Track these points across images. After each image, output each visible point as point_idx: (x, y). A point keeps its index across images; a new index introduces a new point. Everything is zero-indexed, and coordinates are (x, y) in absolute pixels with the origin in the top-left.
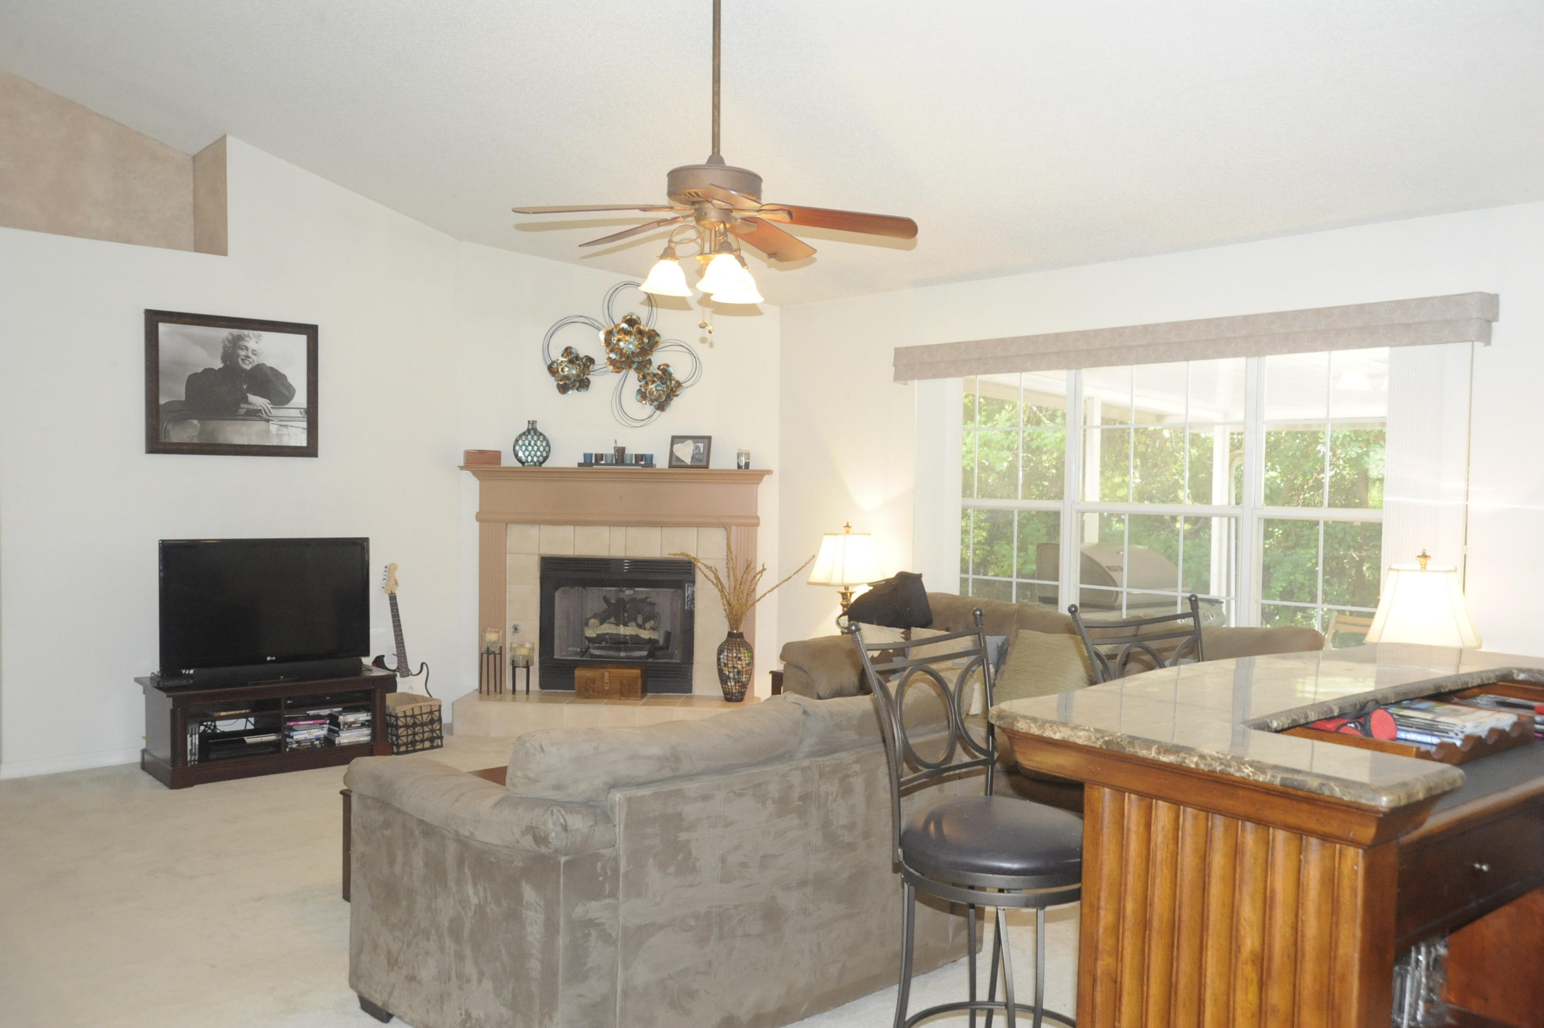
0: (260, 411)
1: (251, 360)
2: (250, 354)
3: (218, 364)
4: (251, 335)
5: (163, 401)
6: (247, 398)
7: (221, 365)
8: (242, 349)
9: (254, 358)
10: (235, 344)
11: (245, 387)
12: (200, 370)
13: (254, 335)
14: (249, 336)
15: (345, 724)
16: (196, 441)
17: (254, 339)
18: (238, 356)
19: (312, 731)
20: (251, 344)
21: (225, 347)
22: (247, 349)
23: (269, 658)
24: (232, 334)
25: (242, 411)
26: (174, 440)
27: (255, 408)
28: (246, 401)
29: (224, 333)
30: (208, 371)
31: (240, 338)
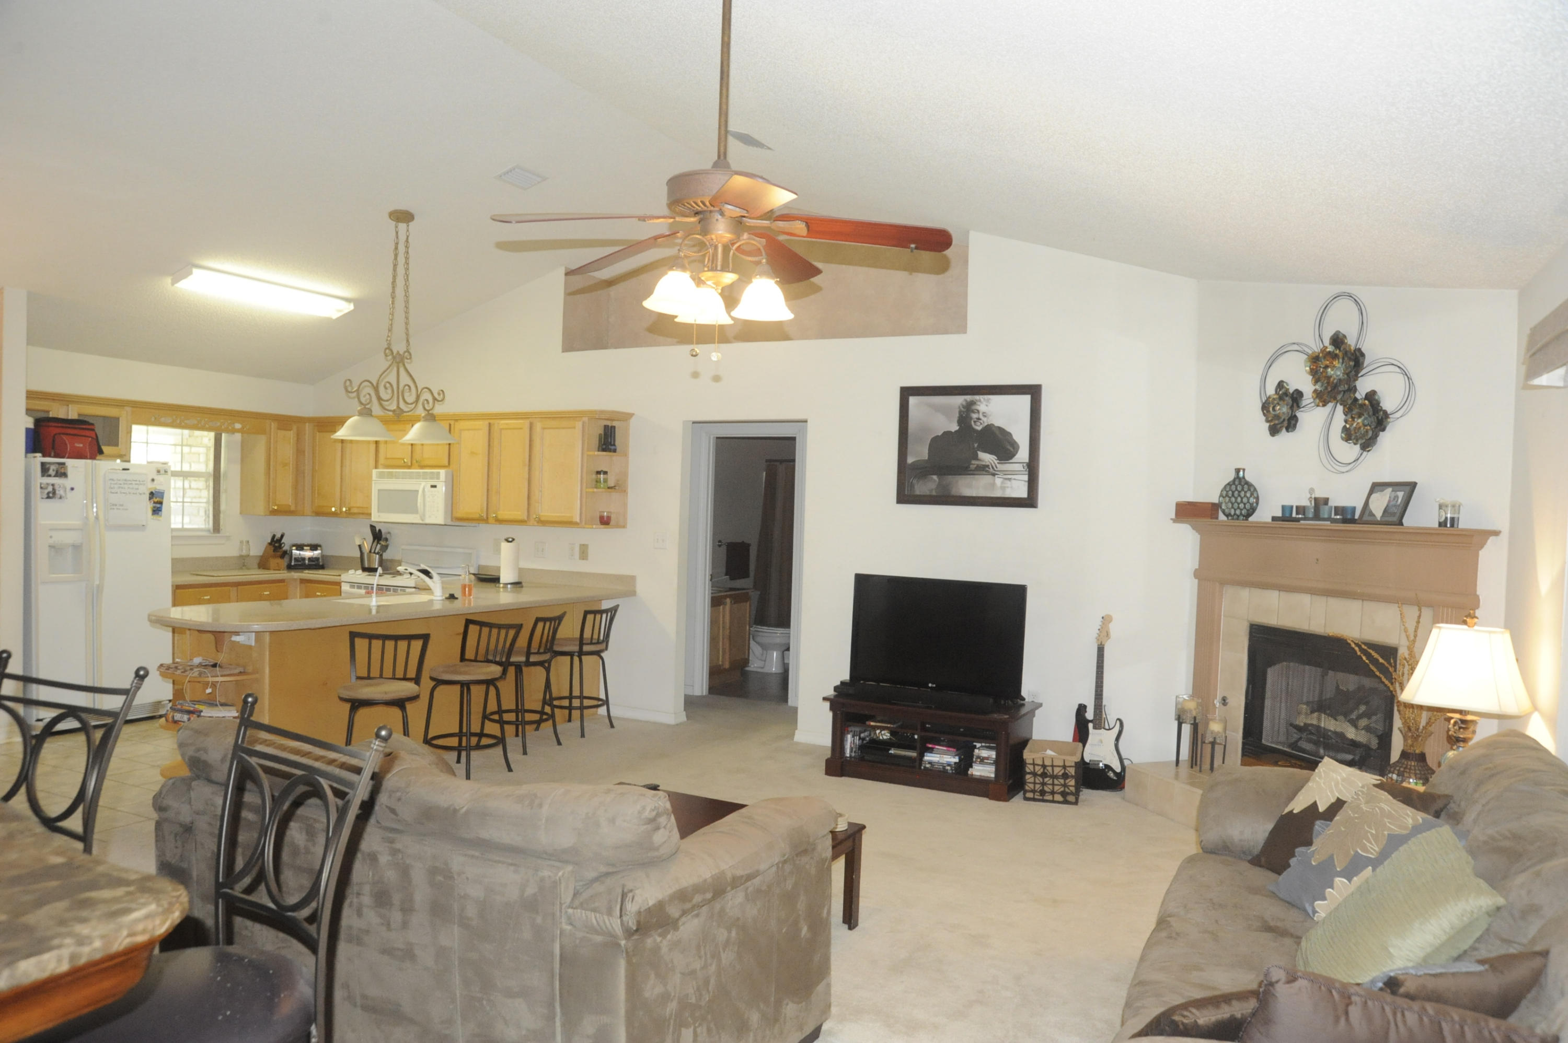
0: (988, 466)
1: (981, 421)
2: (981, 416)
3: (954, 427)
4: (982, 400)
5: (910, 460)
6: (977, 455)
7: (957, 428)
8: (974, 412)
9: (984, 419)
10: (969, 408)
11: (976, 445)
12: (940, 434)
13: (984, 399)
14: (980, 401)
15: (978, 757)
16: (934, 493)
17: (985, 403)
18: (971, 418)
19: (945, 756)
20: (982, 407)
21: (960, 412)
22: (978, 412)
23: (930, 685)
24: (966, 400)
25: (973, 467)
26: (918, 492)
27: (984, 463)
28: (976, 457)
29: (959, 400)
30: (947, 434)
31: (973, 403)
